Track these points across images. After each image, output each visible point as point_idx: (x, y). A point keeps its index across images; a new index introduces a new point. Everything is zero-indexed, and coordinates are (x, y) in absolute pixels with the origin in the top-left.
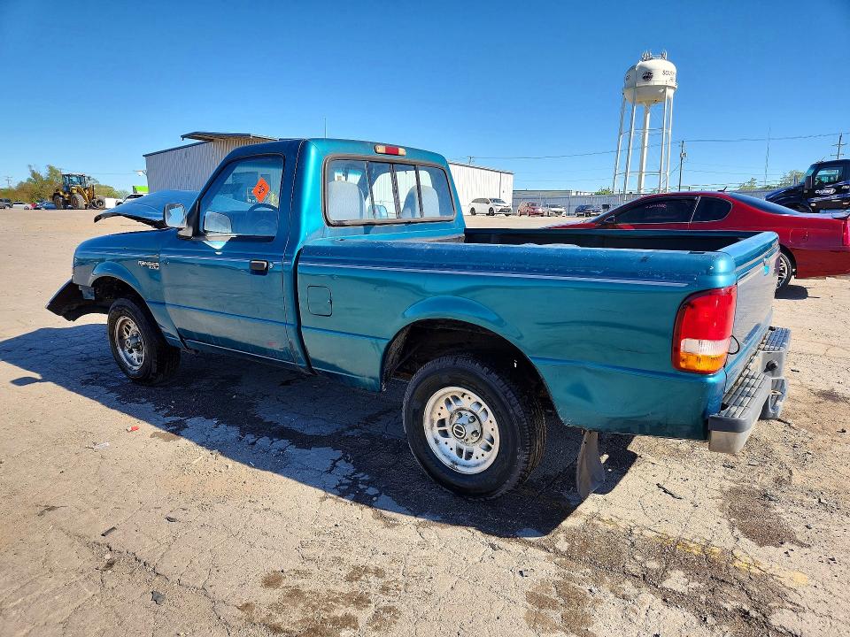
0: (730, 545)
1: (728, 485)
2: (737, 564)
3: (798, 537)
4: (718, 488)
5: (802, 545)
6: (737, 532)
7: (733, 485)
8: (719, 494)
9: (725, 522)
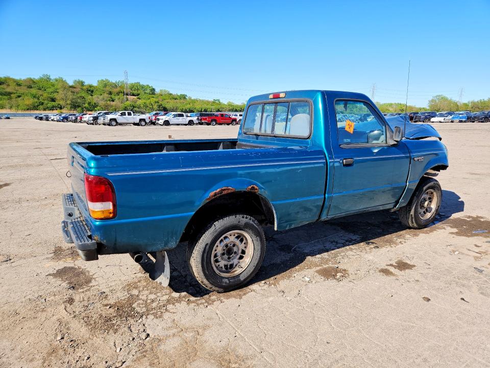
0: (76, 262)
1: (93, 283)
2: (70, 259)
3: (51, 277)
4: (97, 279)
5: (50, 275)
6: (76, 267)
7: (91, 284)
8: (94, 277)
9: (83, 267)
